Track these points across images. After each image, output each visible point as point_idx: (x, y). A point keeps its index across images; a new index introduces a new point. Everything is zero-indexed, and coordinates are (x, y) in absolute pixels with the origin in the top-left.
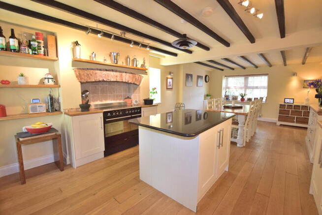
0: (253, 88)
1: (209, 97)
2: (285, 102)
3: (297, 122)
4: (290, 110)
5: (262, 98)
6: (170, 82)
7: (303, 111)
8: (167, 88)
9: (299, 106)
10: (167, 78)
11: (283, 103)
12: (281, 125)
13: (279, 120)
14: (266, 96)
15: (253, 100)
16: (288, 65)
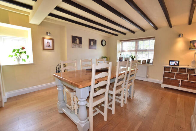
0: (142, 51)
1: (105, 59)
2: (169, 65)
3: (182, 86)
4: (175, 73)
5: (149, 60)
6: (48, 43)
7: (189, 74)
8: (44, 49)
9: (184, 69)
10: (44, 38)
11: (168, 65)
12: (165, 88)
13: (163, 83)
14: (153, 58)
15: (142, 62)
16: (174, 26)
